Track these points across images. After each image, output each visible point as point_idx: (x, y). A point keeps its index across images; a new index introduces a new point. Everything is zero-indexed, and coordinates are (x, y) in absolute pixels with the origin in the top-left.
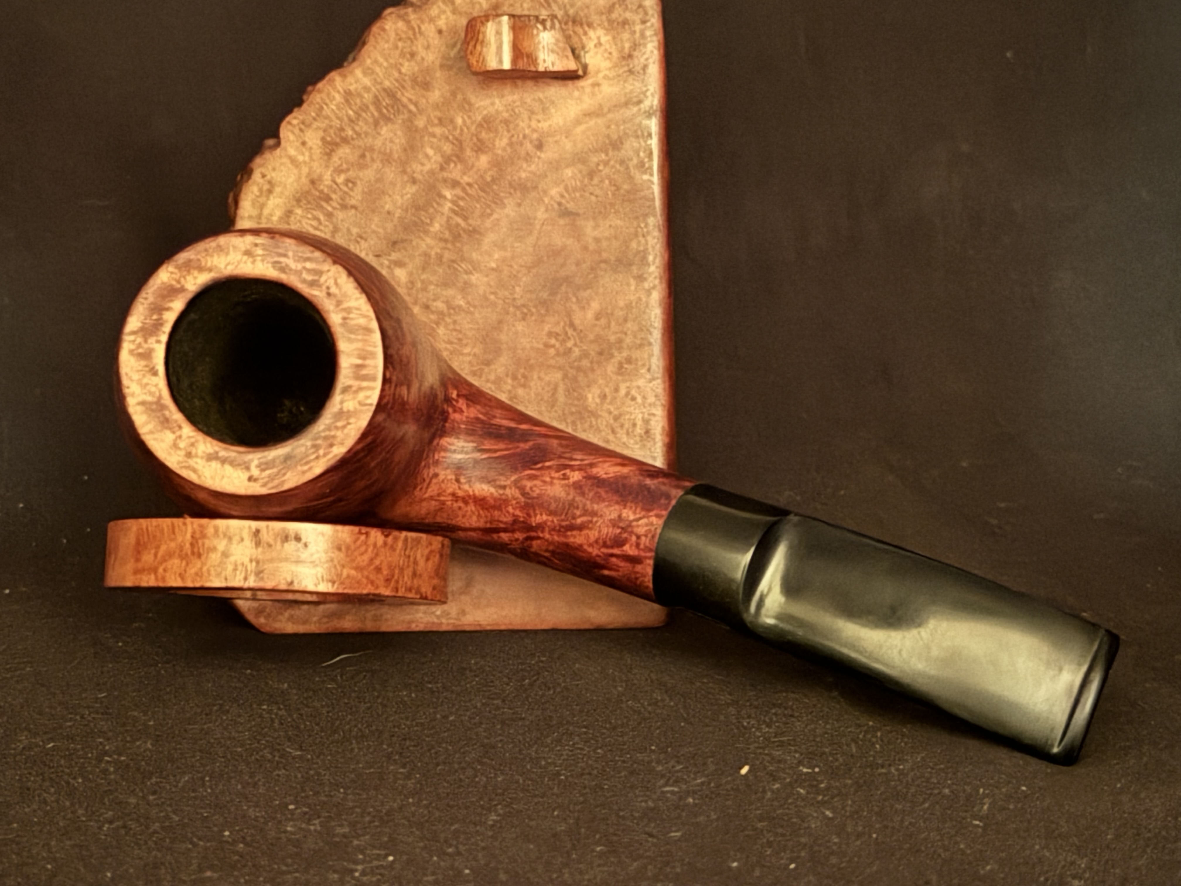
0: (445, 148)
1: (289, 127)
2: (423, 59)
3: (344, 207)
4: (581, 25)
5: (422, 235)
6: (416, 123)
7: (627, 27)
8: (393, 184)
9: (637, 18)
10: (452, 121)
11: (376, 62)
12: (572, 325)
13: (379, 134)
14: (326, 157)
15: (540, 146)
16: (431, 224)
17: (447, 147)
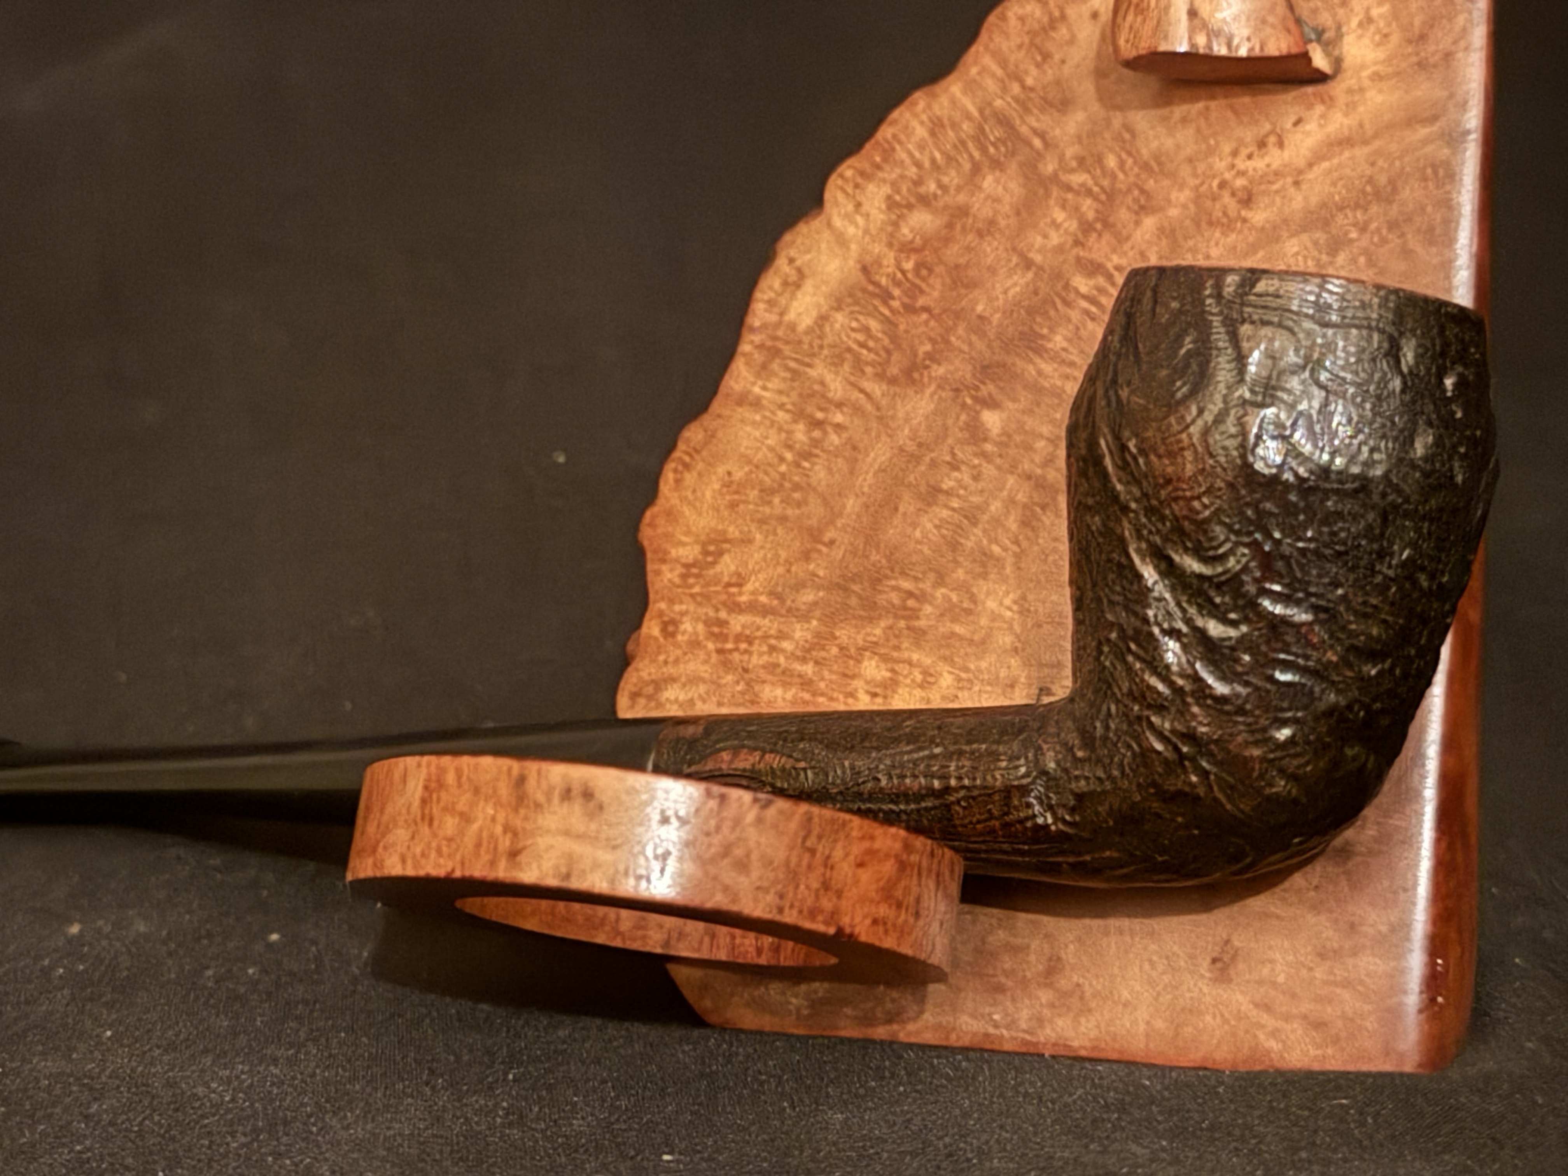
0: (1084, 209)
1: (840, 182)
2: (1063, 62)
3: (910, 309)
5: (1031, 354)
6: (1041, 166)
8: (992, 270)
10: (1099, 160)
11: (984, 70)
13: (980, 188)
14: (890, 229)
15: (1247, 200)
16: (1050, 337)
17: (1089, 207)
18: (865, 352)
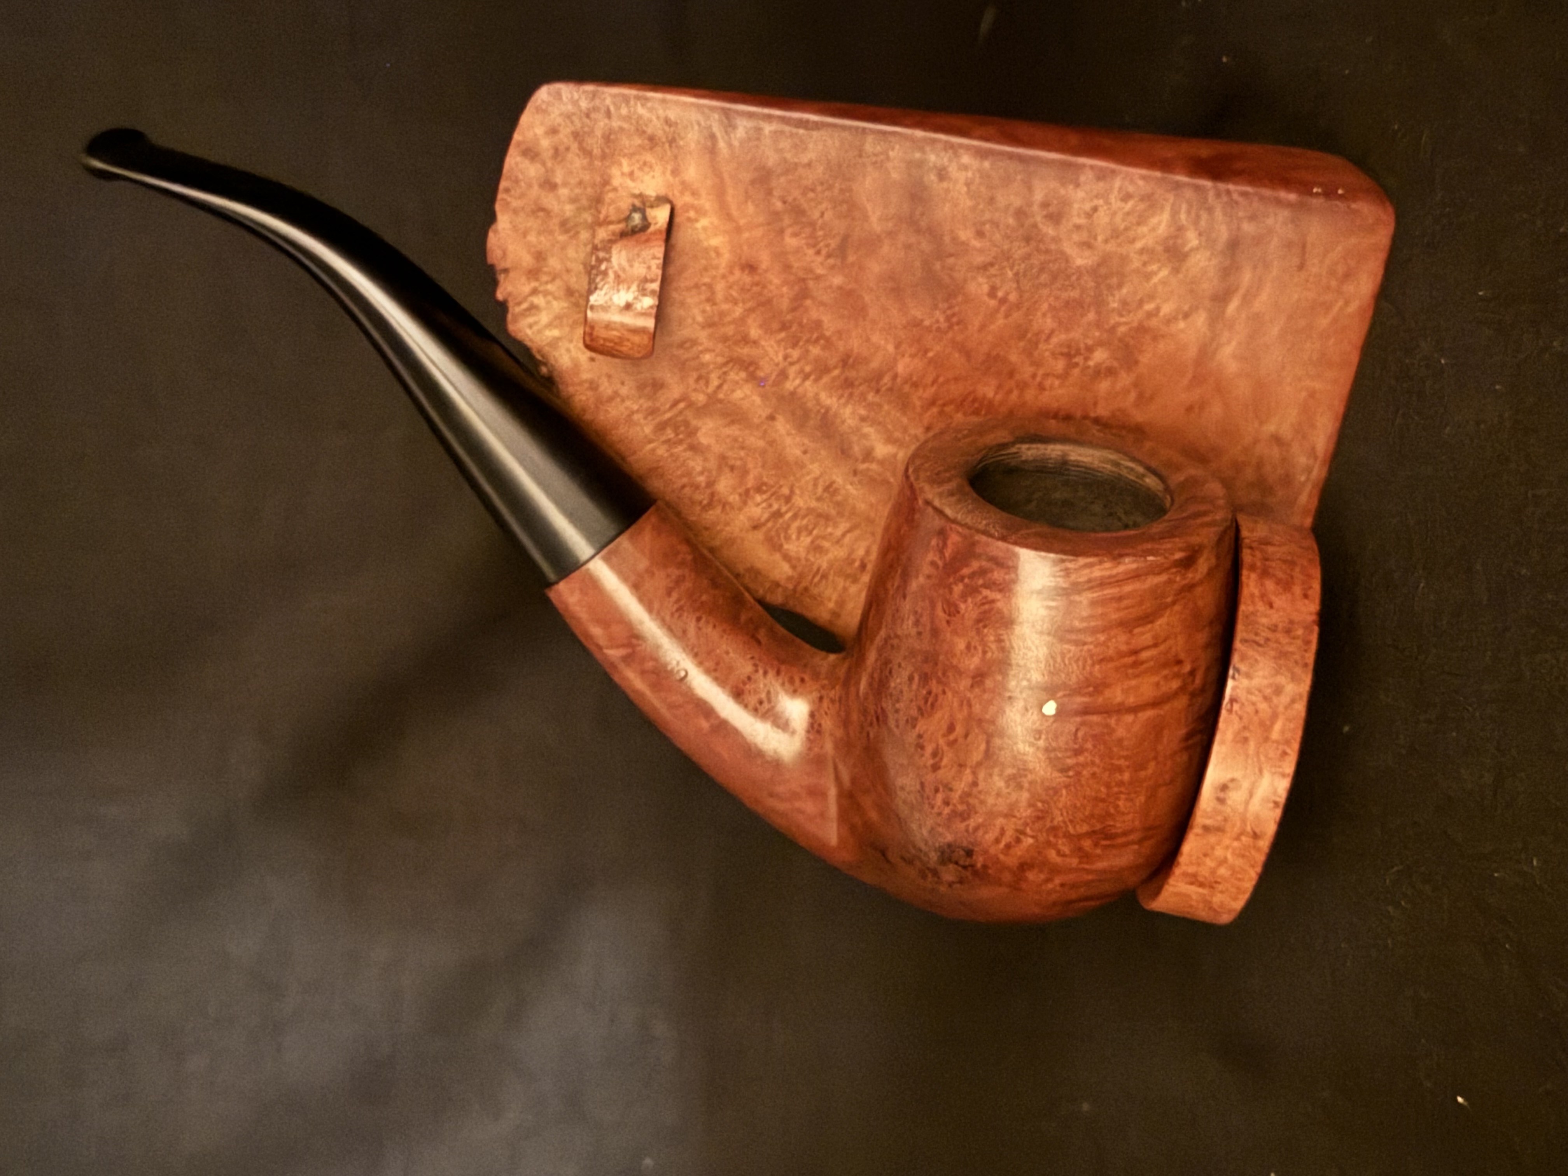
0: (737, 378)
2: (623, 383)
3: (788, 499)
4: (602, 193)
5: (838, 421)
6: (700, 405)
7: (612, 137)
8: (772, 443)
9: (602, 124)
12: (985, 267)
13: (709, 447)
15: (751, 267)
16: (828, 410)
17: (737, 374)
18: (815, 532)
